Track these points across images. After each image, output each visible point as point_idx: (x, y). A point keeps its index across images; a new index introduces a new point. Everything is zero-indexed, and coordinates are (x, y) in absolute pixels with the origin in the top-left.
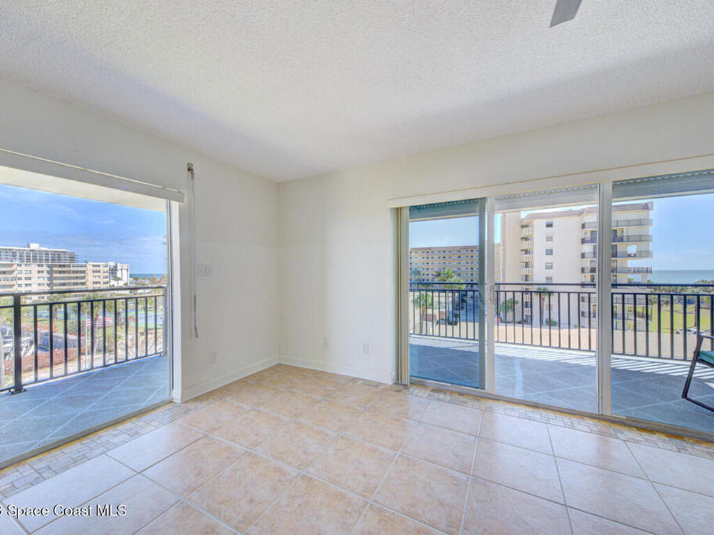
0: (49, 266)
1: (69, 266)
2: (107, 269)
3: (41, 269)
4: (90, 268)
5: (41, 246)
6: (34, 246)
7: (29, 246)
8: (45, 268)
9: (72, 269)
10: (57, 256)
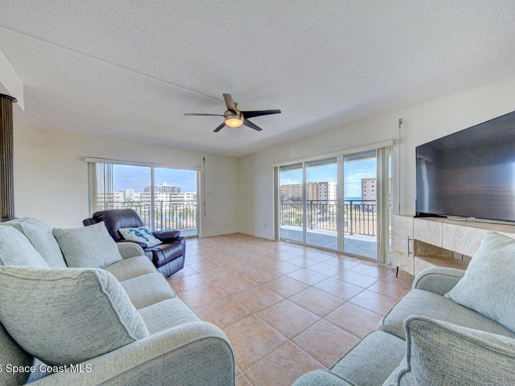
0: (170, 194)
1: (177, 194)
2: (193, 196)
3: (167, 196)
4: (185, 196)
5: (167, 184)
6: (165, 185)
7: (162, 184)
8: (168, 196)
9: (179, 196)
10: (173, 189)
